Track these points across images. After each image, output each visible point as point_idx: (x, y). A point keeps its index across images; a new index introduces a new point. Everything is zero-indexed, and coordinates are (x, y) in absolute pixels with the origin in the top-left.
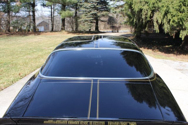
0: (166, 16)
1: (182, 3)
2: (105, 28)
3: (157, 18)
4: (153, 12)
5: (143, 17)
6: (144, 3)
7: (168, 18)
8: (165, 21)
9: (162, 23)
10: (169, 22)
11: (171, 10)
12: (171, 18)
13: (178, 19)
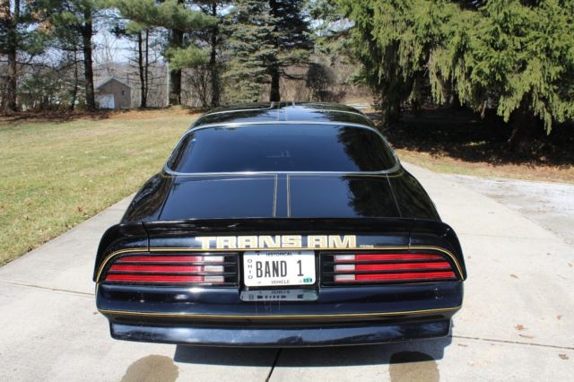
0: (460, 60)
1: (498, 26)
3: (438, 65)
4: (427, 48)
5: (403, 62)
6: (404, 23)
7: (466, 65)
8: (458, 71)
9: (450, 76)
10: (468, 75)
11: (474, 43)
12: (472, 65)
13: (490, 67)
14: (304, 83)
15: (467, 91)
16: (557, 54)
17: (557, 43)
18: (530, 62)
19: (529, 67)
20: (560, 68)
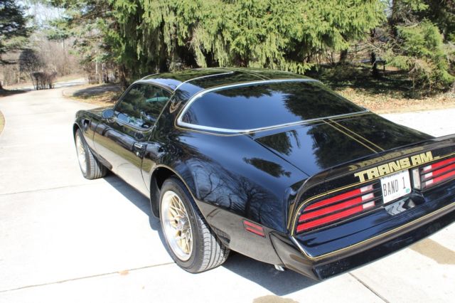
0: (219, 36)
2: (8, 83)
3: (202, 40)
4: (191, 28)
5: (167, 40)
6: (168, 9)
7: (225, 39)
8: (218, 45)
9: (212, 49)
10: (227, 47)
11: (229, 24)
12: (230, 39)
13: (246, 40)
14: (17, 66)
15: (225, 59)
16: (284, 30)
17: (285, 23)
18: (269, 36)
19: (268, 40)
20: (287, 40)
